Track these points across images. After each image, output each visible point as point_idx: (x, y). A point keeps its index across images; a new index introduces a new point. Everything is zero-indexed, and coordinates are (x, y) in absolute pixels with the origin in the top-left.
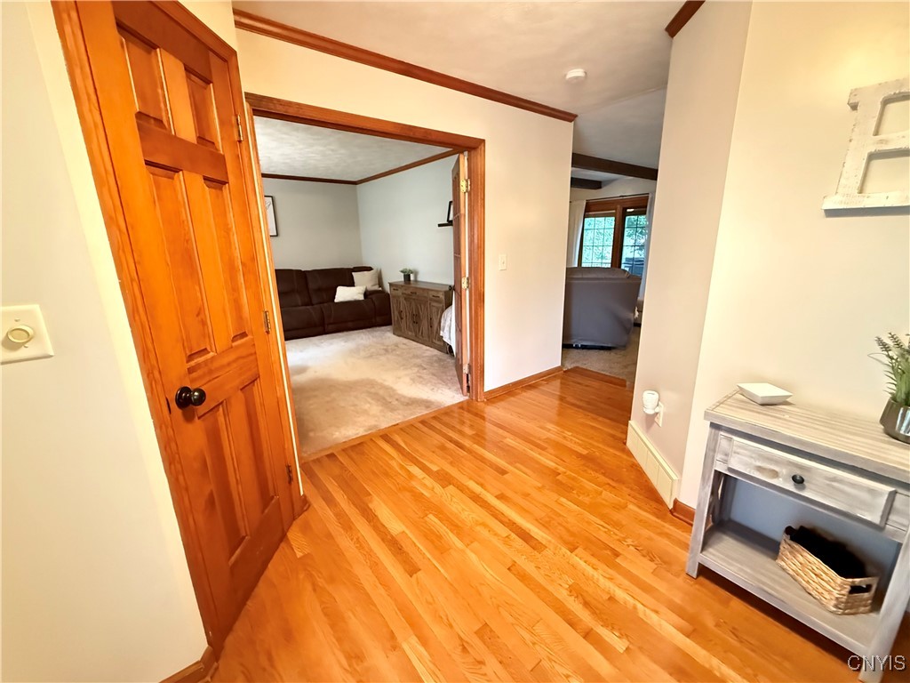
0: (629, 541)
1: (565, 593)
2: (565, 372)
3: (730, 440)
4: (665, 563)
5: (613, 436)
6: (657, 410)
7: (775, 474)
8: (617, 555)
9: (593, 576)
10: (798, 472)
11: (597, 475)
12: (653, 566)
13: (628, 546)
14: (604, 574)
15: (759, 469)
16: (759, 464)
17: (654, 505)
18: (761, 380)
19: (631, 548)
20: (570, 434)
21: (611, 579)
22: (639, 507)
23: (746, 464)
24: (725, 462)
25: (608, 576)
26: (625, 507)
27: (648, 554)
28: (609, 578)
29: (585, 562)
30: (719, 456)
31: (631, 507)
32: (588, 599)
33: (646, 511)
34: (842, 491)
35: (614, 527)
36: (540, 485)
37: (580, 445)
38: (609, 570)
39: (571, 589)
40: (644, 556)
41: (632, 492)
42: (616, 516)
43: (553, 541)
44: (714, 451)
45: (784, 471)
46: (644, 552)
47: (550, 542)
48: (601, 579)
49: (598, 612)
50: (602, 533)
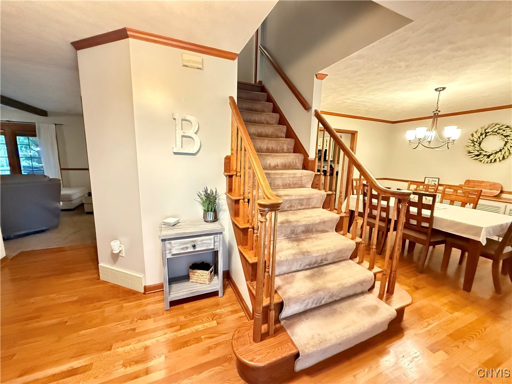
0: (136, 319)
1: (123, 370)
2: (11, 259)
3: (170, 243)
4: (155, 314)
5: (87, 279)
6: (120, 249)
7: (187, 248)
8: (134, 329)
9: (131, 349)
10: (193, 244)
11: (94, 304)
12: (152, 319)
13: (136, 321)
14: (135, 342)
15: (182, 249)
16: (182, 247)
17: (135, 296)
18: (168, 217)
19: (139, 321)
20: (55, 295)
21: (139, 341)
22: (130, 302)
23: (178, 249)
24: (170, 253)
25: (137, 342)
26: (122, 307)
27: (147, 317)
28: (138, 342)
29: (122, 347)
30: (167, 252)
31: (125, 305)
32: (136, 359)
33: (133, 301)
34: (205, 243)
35: (123, 320)
36: (56, 339)
37: (70, 297)
38: (135, 339)
39: (124, 366)
40: (146, 319)
41: (121, 299)
42: (121, 314)
43: (94, 356)
44: (165, 251)
45: (189, 245)
46: (145, 317)
47: (92, 359)
48: (135, 345)
49: (144, 359)
50: (121, 327)
